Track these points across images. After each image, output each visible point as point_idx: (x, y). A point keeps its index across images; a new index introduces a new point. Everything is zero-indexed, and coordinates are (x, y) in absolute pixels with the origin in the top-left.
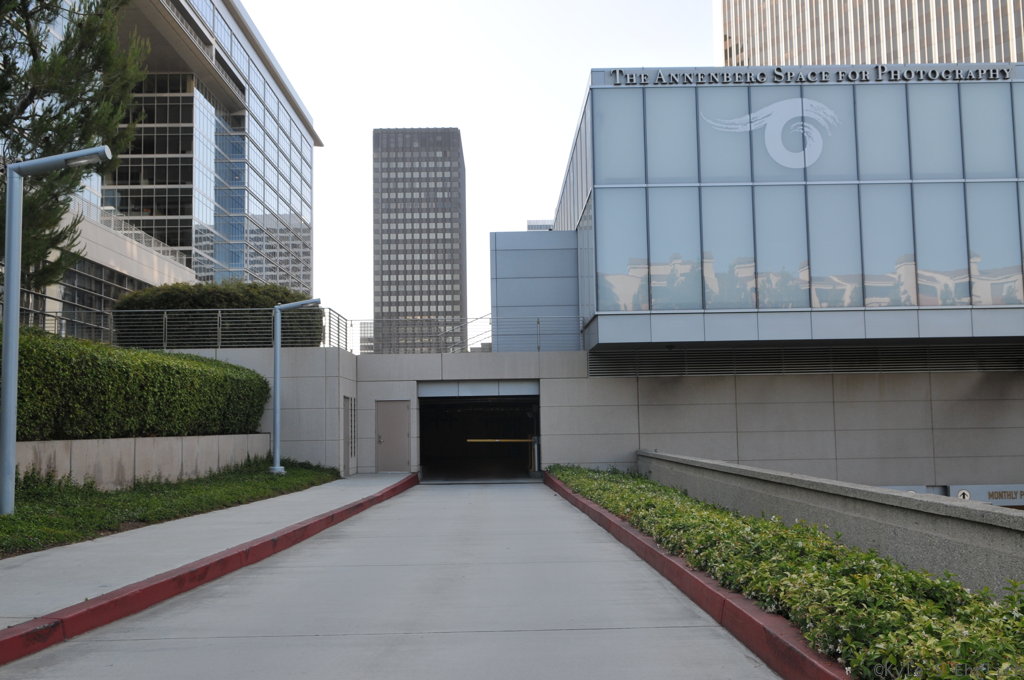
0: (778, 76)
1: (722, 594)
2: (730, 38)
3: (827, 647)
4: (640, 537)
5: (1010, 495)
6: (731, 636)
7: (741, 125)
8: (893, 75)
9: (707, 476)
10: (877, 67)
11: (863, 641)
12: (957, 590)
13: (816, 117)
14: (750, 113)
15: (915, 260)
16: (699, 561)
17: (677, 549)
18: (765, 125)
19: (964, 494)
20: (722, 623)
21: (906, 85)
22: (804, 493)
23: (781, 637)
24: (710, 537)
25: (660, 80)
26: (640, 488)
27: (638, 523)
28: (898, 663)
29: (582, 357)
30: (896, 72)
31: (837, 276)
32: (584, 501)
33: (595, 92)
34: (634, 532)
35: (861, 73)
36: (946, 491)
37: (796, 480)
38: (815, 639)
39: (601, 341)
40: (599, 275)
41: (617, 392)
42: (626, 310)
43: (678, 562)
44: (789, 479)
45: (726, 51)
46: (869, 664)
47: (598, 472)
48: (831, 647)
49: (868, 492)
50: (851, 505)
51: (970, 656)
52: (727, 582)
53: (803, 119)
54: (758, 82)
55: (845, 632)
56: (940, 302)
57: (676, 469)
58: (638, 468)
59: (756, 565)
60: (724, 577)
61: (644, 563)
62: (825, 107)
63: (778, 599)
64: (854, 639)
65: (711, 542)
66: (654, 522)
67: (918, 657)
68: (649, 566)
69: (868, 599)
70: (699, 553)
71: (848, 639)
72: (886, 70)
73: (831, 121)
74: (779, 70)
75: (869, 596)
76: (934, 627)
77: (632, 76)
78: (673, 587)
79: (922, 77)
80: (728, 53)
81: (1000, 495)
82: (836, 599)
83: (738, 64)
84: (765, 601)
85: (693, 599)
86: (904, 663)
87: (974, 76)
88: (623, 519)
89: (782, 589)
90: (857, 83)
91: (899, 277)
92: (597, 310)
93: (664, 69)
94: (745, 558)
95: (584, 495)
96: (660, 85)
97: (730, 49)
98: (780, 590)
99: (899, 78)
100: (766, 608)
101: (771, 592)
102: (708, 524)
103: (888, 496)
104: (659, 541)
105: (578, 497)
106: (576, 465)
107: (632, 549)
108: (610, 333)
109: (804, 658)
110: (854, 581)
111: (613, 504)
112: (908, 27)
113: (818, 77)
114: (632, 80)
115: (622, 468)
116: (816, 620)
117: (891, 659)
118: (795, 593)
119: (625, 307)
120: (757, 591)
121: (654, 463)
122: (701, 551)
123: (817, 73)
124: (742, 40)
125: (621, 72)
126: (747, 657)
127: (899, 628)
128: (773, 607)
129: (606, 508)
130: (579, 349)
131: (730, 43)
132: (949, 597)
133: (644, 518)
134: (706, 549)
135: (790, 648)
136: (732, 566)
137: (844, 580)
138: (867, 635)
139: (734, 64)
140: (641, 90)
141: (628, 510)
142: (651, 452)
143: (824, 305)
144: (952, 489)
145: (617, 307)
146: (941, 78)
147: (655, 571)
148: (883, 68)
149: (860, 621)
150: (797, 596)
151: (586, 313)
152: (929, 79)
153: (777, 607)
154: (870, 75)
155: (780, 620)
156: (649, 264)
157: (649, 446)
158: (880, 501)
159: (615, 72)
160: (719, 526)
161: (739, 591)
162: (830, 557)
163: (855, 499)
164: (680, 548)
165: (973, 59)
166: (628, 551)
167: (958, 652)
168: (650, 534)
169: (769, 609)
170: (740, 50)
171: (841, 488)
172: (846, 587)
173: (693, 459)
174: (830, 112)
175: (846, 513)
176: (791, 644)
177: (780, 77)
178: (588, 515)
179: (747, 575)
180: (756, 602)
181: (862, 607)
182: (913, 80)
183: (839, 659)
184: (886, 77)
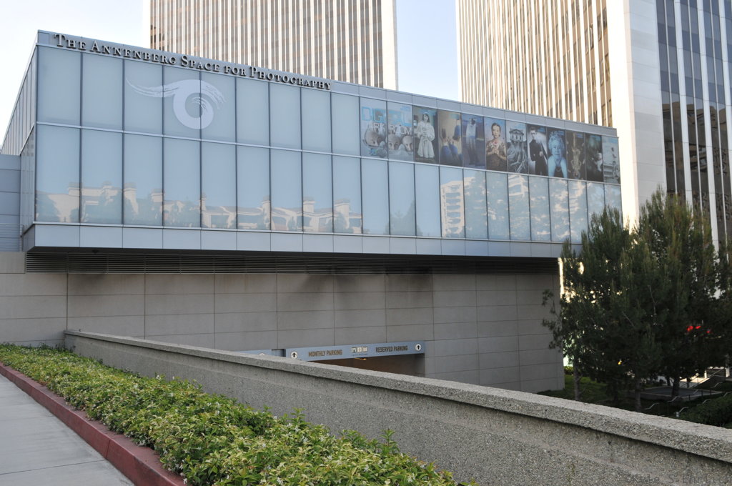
0: (185, 62)
1: (110, 436)
2: (155, 28)
3: (174, 466)
4: (54, 398)
5: (321, 353)
6: (112, 467)
7: (156, 92)
8: (261, 75)
9: (118, 349)
10: (251, 68)
11: (198, 459)
12: (268, 418)
13: (210, 95)
14: (163, 85)
15: (270, 200)
16: (96, 412)
17: (80, 405)
18: (174, 95)
19: (294, 354)
20: (106, 458)
21: (269, 83)
22: (185, 358)
23: (145, 463)
24: (107, 394)
25: (95, 49)
26: (63, 360)
27: (54, 387)
28: (218, 471)
29: (22, 256)
30: (263, 73)
31: (224, 207)
32: (13, 372)
33: (41, 49)
34: (50, 395)
35: (240, 70)
36: (283, 353)
37: (181, 349)
38: (167, 462)
39: (37, 245)
40: (38, 193)
41: (49, 285)
42: (65, 222)
43: (80, 415)
44: (176, 348)
45: (152, 37)
46: (199, 475)
47: (30, 348)
48: (177, 466)
49: (227, 356)
50: (216, 364)
51: (263, 462)
52: (114, 427)
53: (200, 95)
54: (170, 63)
55: (187, 454)
56: (288, 229)
57: (95, 344)
58: (65, 345)
59: (136, 412)
60: (112, 423)
61: (55, 418)
62: (216, 88)
63: (147, 436)
64: (192, 458)
65: (106, 397)
66: (66, 385)
67: (231, 465)
68: (58, 420)
69: (207, 430)
70: (95, 407)
71: (188, 459)
72: (257, 71)
73: (219, 99)
74: (185, 57)
75: (207, 427)
76: (245, 444)
77: (72, 42)
78: (75, 434)
79: (279, 79)
80: (153, 39)
81: (315, 354)
82: (184, 431)
83: (160, 49)
84: (139, 438)
85: (88, 442)
86: (222, 471)
87: (309, 85)
88: (43, 384)
89: (151, 428)
90: (237, 76)
91: (264, 210)
92: (35, 220)
93: (99, 42)
94: (130, 408)
95: (13, 367)
96: (95, 53)
97: (155, 36)
98: (149, 429)
99: (265, 77)
100: (139, 443)
101: (143, 431)
102: (107, 384)
103: (239, 358)
104: (68, 400)
105: (9, 369)
106: (11, 343)
107: (47, 408)
108: (44, 238)
109: (158, 476)
110: (200, 417)
111: (37, 373)
112: (275, 45)
113: (212, 67)
114: (72, 45)
115: (50, 345)
116: (171, 447)
117: (214, 470)
118: (159, 429)
119: (65, 219)
120: (135, 431)
121: (78, 340)
122: (97, 405)
123: (211, 64)
124: (163, 32)
125: (63, 37)
126: (121, 481)
127: (223, 447)
128: (144, 441)
129: (30, 377)
130: (19, 251)
131: (155, 31)
132: (262, 422)
133: (59, 383)
134: (101, 403)
135: (151, 471)
136: (119, 414)
137: (194, 418)
138: (202, 454)
139: (158, 48)
140: (80, 54)
141: (48, 377)
142: (76, 332)
143: (213, 226)
144: (288, 351)
145: (57, 219)
146: (290, 82)
147: (63, 424)
148: (255, 69)
149: (197, 446)
150: (160, 431)
151: (26, 223)
152: (283, 81)
153: (147, 441)
154: (247, 72)
155: (148, 451)
156: (80, 187)
157: (74, 327)
158: (234, 361)
159: (58, 36)
160: (116, 386)
161: (122, 433)
162: (191, 402)
163: (219, 360)
164: (83, 404)
165: (313, 74)
166: (45, 409)
167: (255, 459)
168: (61, 395)
169: (141, 444)
170: (162, 38)
171: (210, 353)
172: (195, 422)
173: (109, 336)
174: (219, 93)
175: (212, 371)
176: (151, 468)
177: (186, 63)
178: (15, 383)
179: (129, 420)
180: (132, 439)
181: (201, 435)
182: (273, 80)
183: (182, 474)
184: (256, 75)
